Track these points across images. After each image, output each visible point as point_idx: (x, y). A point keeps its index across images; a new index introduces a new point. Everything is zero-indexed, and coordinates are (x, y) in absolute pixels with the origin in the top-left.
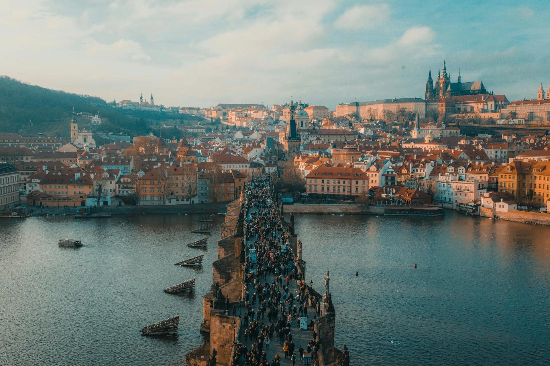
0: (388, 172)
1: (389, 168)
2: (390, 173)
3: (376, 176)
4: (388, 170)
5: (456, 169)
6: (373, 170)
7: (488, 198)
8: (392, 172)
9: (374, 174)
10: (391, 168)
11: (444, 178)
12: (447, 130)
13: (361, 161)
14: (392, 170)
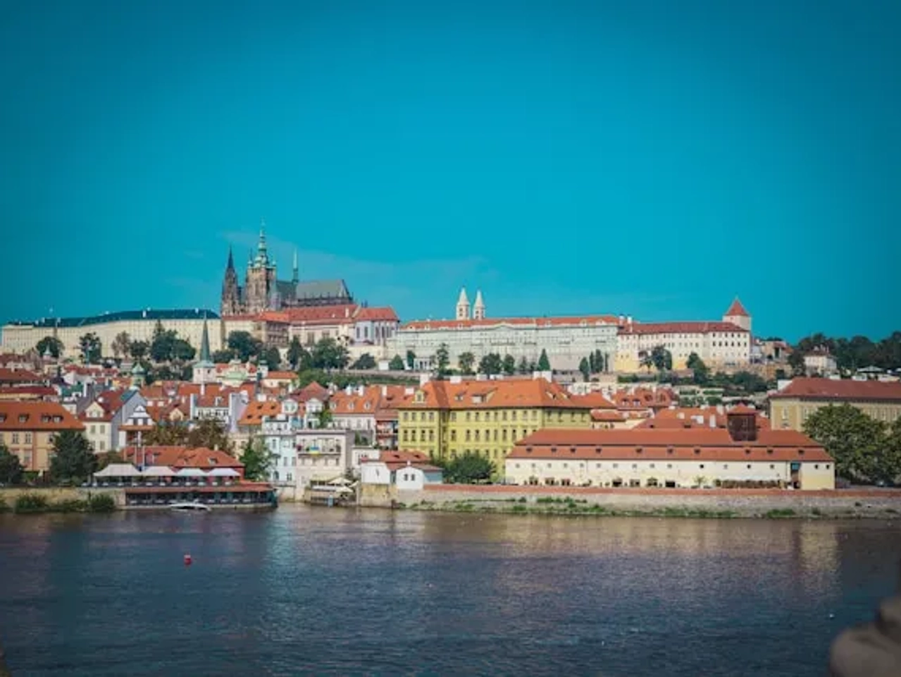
0: (135, 420)
1: (137, 409)
2: (140, 422)
3: (103, 430)
4: (136, 415)
5: (301, 405)
6: (95, 415)
7: (378, 464)
8: (145, 420)
9: (98, 425)
10: (143, 409)
11: (275, 425)
12: (273, 381)
13: (63, 396)
14: (145, 415)
